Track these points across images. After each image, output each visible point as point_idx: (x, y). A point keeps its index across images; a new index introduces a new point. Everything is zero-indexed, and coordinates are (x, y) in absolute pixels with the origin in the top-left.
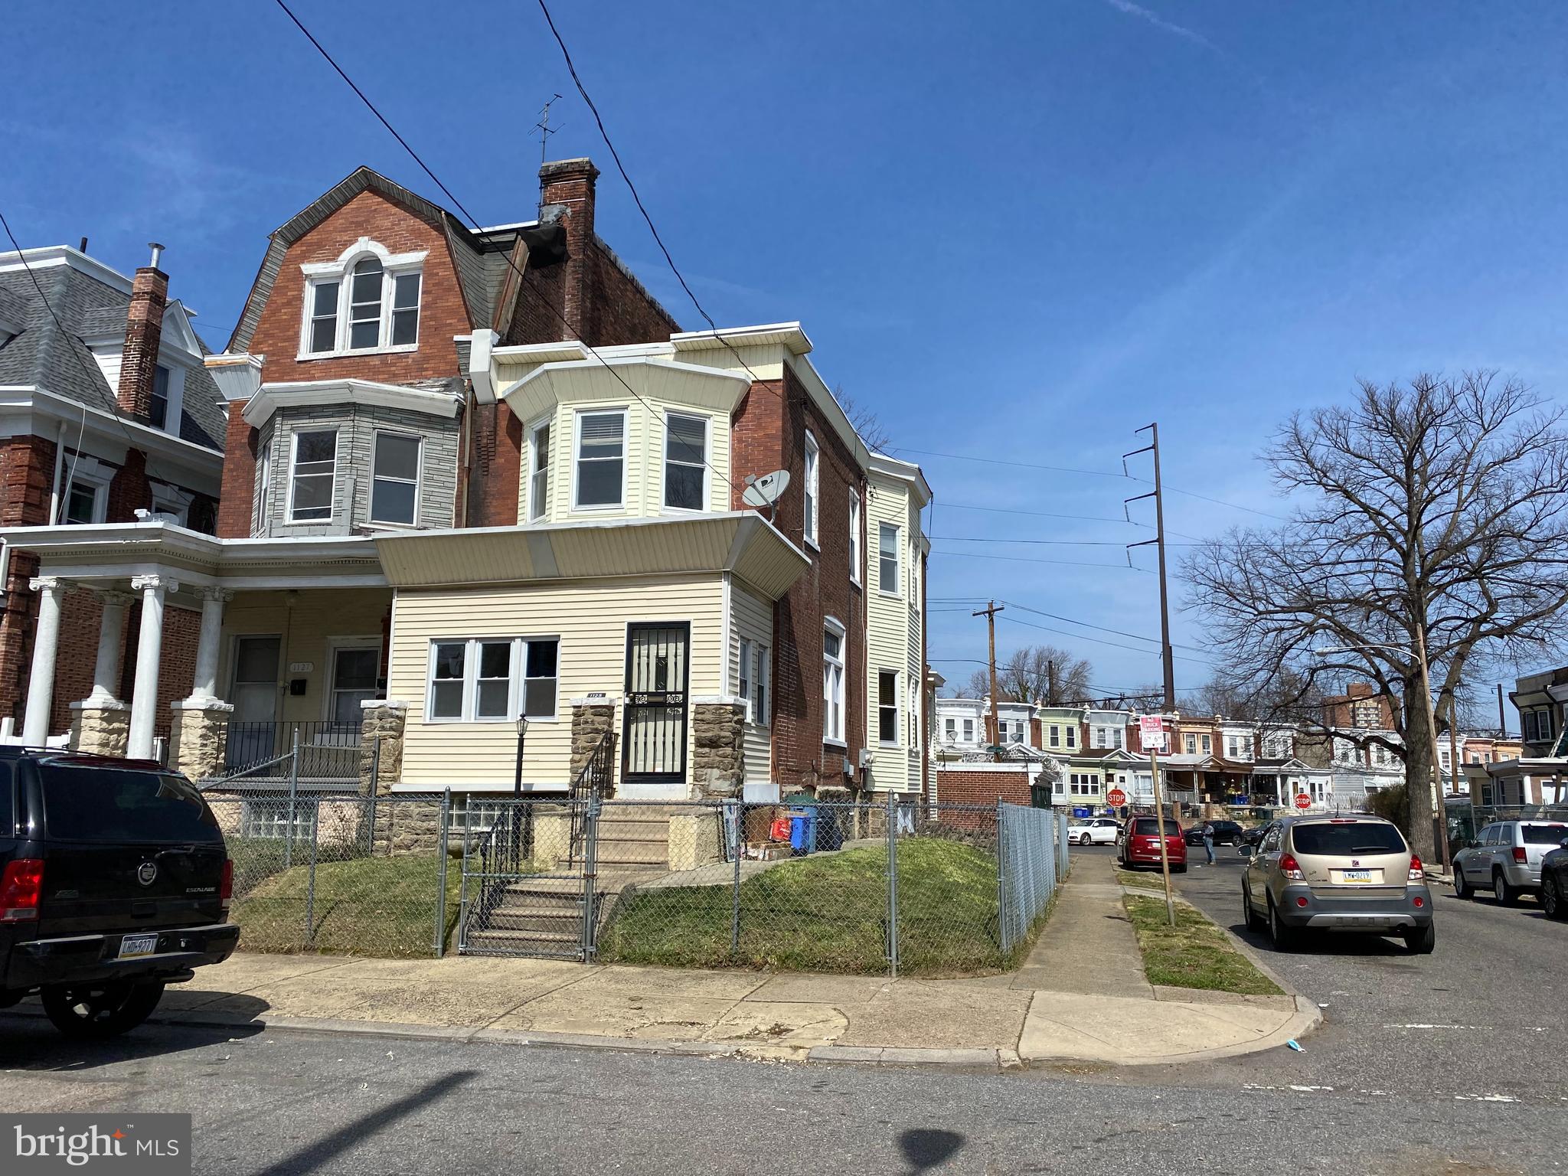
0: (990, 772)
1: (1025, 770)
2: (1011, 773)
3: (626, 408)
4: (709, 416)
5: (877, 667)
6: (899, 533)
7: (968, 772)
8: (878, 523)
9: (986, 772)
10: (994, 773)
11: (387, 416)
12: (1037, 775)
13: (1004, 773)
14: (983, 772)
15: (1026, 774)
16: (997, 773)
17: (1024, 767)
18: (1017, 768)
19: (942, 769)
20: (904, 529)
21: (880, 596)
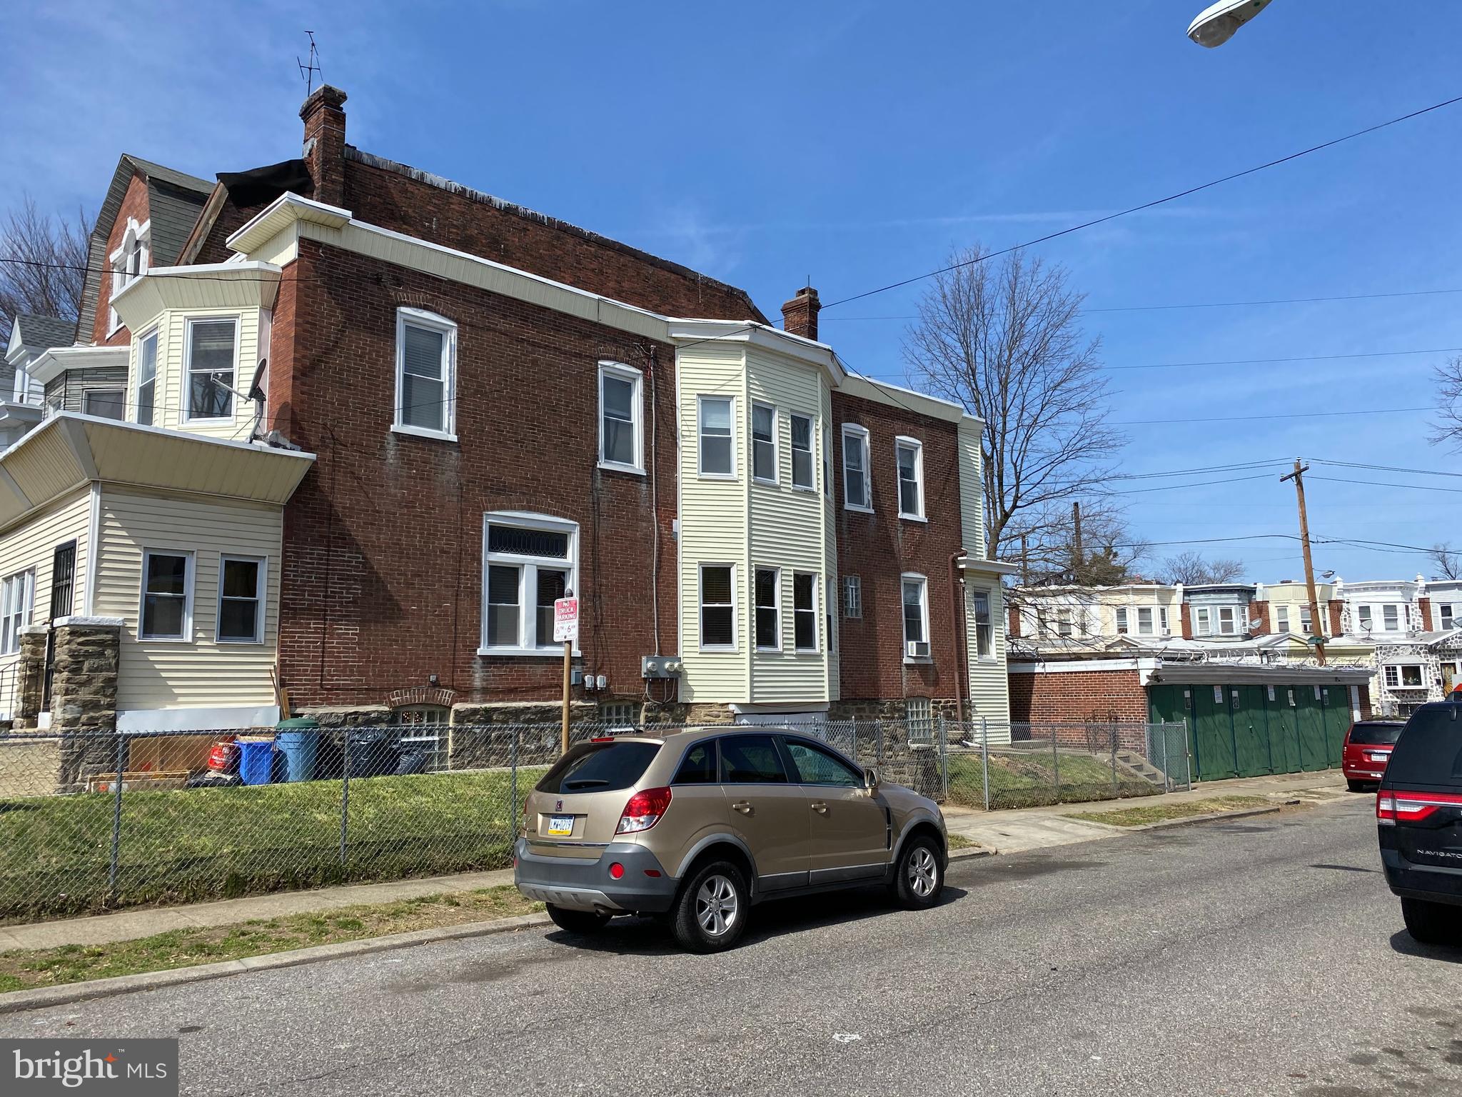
0: (1095, 672)
1: (1134, 667)
2: (1120, 671)
3: (156, 327)
4: (237, 316)
5: (696, 561)
6: (733, 404)
7: (1072, 673)
8: (695, 397)
9: (1091, 672)
10: (1100, 672)
11: (94, 376)
12: (1149, 672)
13: (1112, 671)
14: (1087, 672)
15: (1136, 672)
16: (1104, 672)
17: (1133, 663)
18: (1125, 665)
19: (1042, 671)
20: (739, 399)
21: (699, 480)
